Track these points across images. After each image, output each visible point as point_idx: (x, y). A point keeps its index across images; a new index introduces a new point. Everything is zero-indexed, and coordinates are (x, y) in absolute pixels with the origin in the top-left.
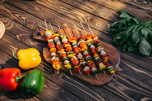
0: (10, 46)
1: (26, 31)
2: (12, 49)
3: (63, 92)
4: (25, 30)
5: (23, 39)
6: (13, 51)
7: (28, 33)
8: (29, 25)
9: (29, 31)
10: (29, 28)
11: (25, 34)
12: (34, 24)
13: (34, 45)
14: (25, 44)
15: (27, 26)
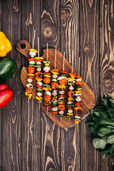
0: (31, 14)
1: (55, 15)
2: (28, 19)
3: (18, 93)
4: (56, 13)
5: (44, 20)
6: (27, 21)
7: (55, 19)
8: (64, 12)
9: (56, 18)
10: (61, 15)
11: (51, 18)
12: (69, 15)
13: (45, 35)
14: (41, 26)
15: (62, 10)
